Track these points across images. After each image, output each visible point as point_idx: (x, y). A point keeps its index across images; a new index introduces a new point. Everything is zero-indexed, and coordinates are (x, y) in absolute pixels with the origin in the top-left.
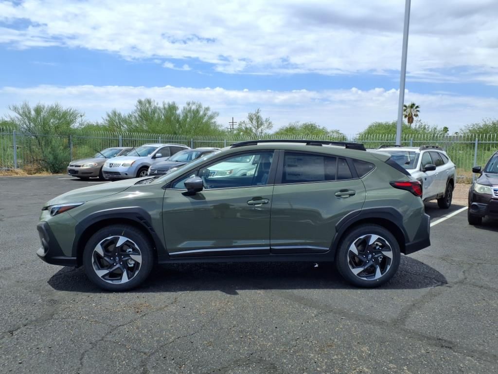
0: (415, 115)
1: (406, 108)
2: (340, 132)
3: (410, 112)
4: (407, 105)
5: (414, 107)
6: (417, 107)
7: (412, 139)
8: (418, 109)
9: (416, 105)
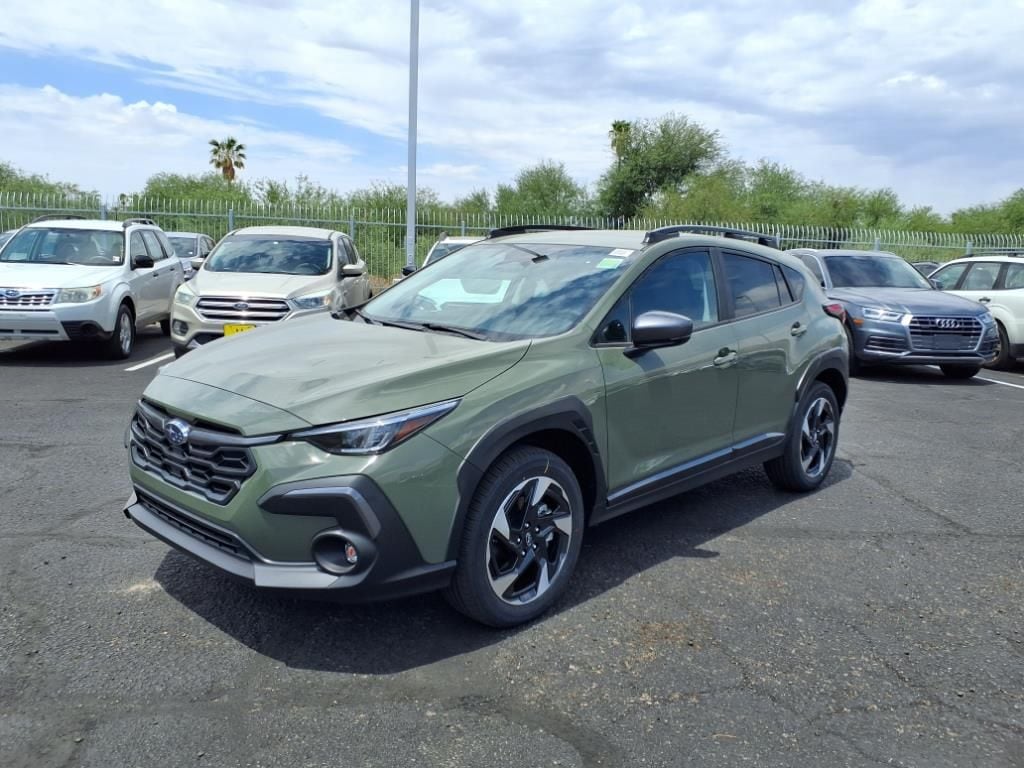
0: (236, 163)
1: (216, 148)
2: (81, 189)
3: (228, 155)
4: (219, 143)
5: (235, 148)
6: (240, 147)
7: (352, 217)
8: (241, 151)
9: (238, 144)
